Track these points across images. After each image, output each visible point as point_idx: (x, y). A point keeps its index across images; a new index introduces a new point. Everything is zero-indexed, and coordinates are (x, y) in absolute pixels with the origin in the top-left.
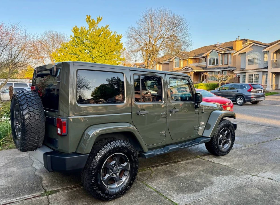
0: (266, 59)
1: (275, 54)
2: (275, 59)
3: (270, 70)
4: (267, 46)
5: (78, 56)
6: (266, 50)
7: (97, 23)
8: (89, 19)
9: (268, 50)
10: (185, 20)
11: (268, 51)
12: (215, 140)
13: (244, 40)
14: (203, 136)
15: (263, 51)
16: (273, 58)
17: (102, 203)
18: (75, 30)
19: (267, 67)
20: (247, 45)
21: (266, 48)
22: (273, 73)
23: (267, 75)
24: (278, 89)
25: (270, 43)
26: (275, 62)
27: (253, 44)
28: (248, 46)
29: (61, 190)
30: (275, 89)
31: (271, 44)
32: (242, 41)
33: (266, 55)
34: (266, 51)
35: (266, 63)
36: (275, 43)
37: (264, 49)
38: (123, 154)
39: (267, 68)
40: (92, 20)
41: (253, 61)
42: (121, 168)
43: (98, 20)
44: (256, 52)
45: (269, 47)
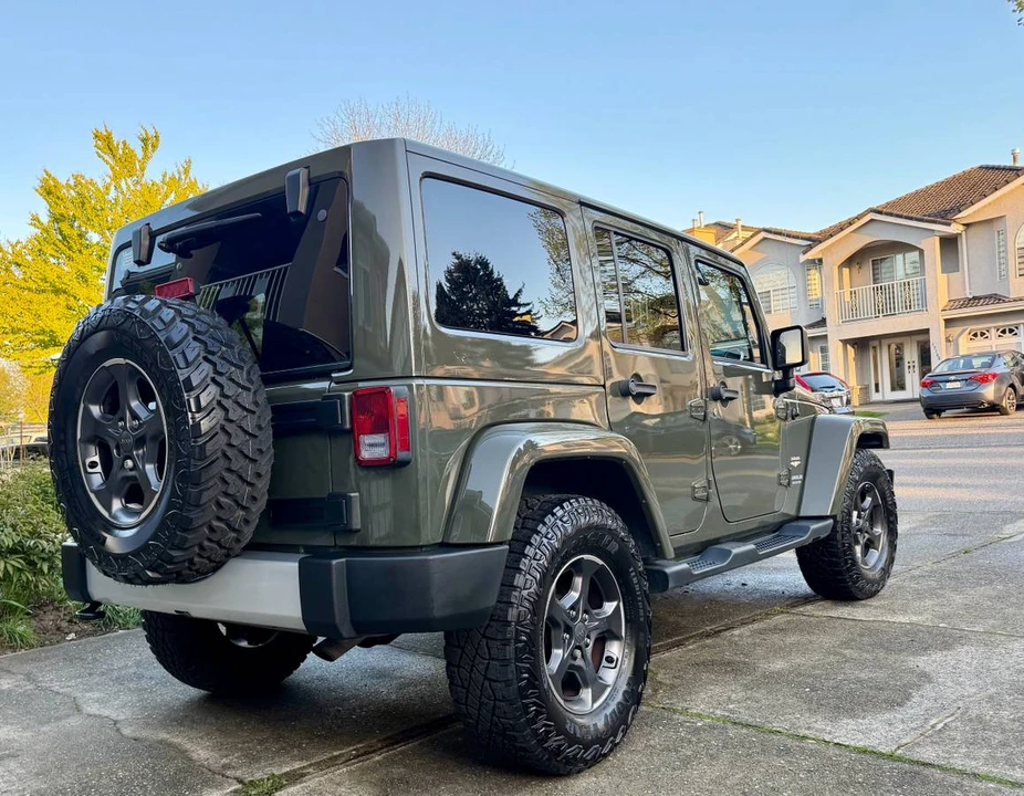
0: (816, 293)
1: (846, 271)
2: (847, 289)
3: (837, 332)
4: (814, 241)
5: (72, 301)
6: (812, 255)
7: (146, 157)
8: (105, 142)
9: (820, 257)
10: (495, 150)
11: (820, 260)
12: (842, 530)
13: (719, 228)
14: (802, 514)
15: (803, 258)
16: (841, 287)
17: (550, 785)
18: (49, 191)
19: (824, 320)
20: (739, 242)
21: (810, 247)
22: (845, 342)
23: (824, 350)
24: (871, 403)
25: (818, 230)
26: (848, 298)
27: (763, 235)
28: (742, 244)
29: (311, 770)
30: (861, 405)
31: (829, 234)
32: (715, 231)
33: (814, 274)
34: (813, 261)
35: (818, 306)
36: (841, 228)
37: (805, 253)
38: (601, 562)
39: (822, 322)
40: (121, 146)
41: (770, 302)
42: (596, 628)
43: (145, 149)
44: (778, 267)
45: (821, 242)
